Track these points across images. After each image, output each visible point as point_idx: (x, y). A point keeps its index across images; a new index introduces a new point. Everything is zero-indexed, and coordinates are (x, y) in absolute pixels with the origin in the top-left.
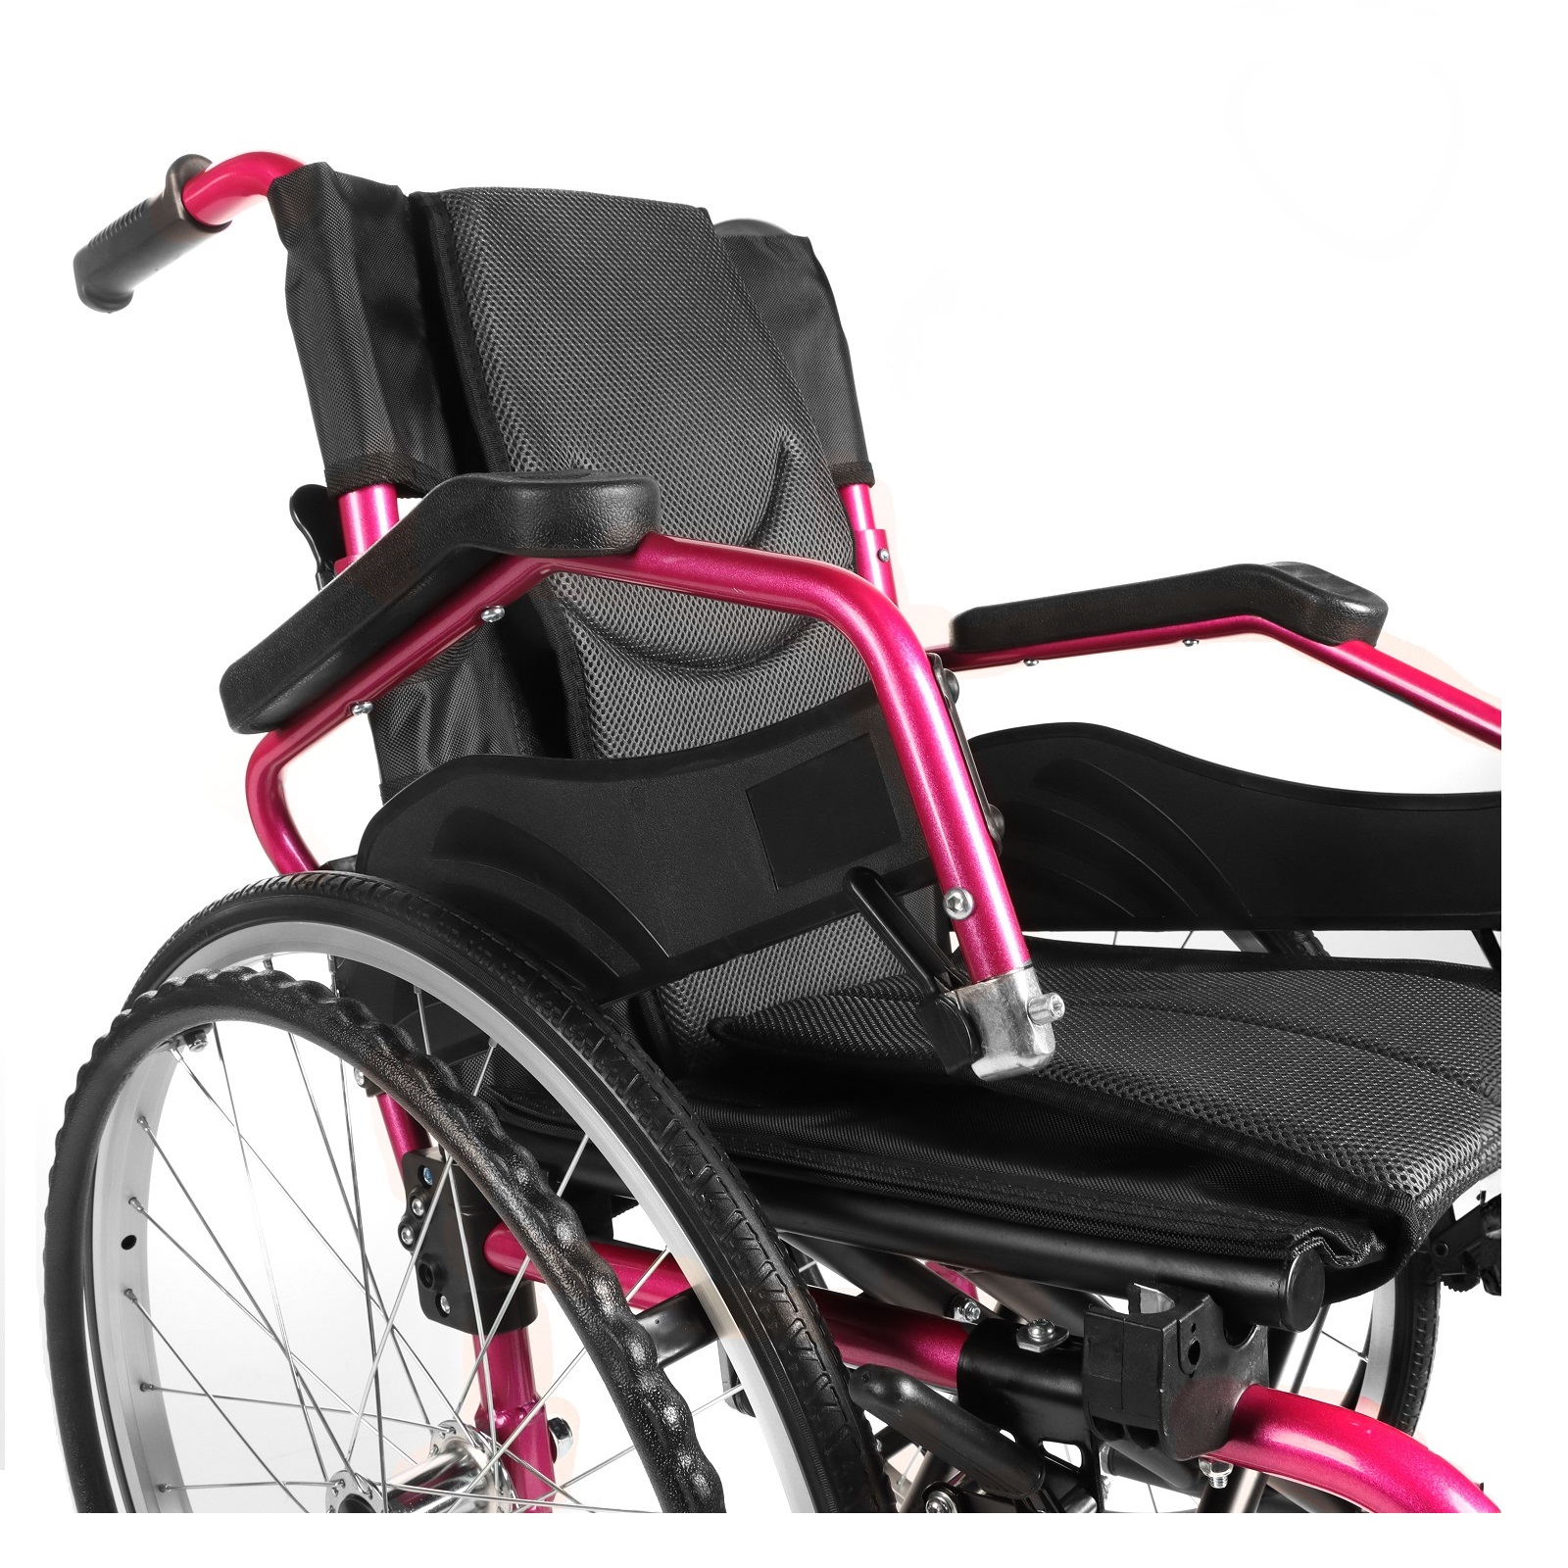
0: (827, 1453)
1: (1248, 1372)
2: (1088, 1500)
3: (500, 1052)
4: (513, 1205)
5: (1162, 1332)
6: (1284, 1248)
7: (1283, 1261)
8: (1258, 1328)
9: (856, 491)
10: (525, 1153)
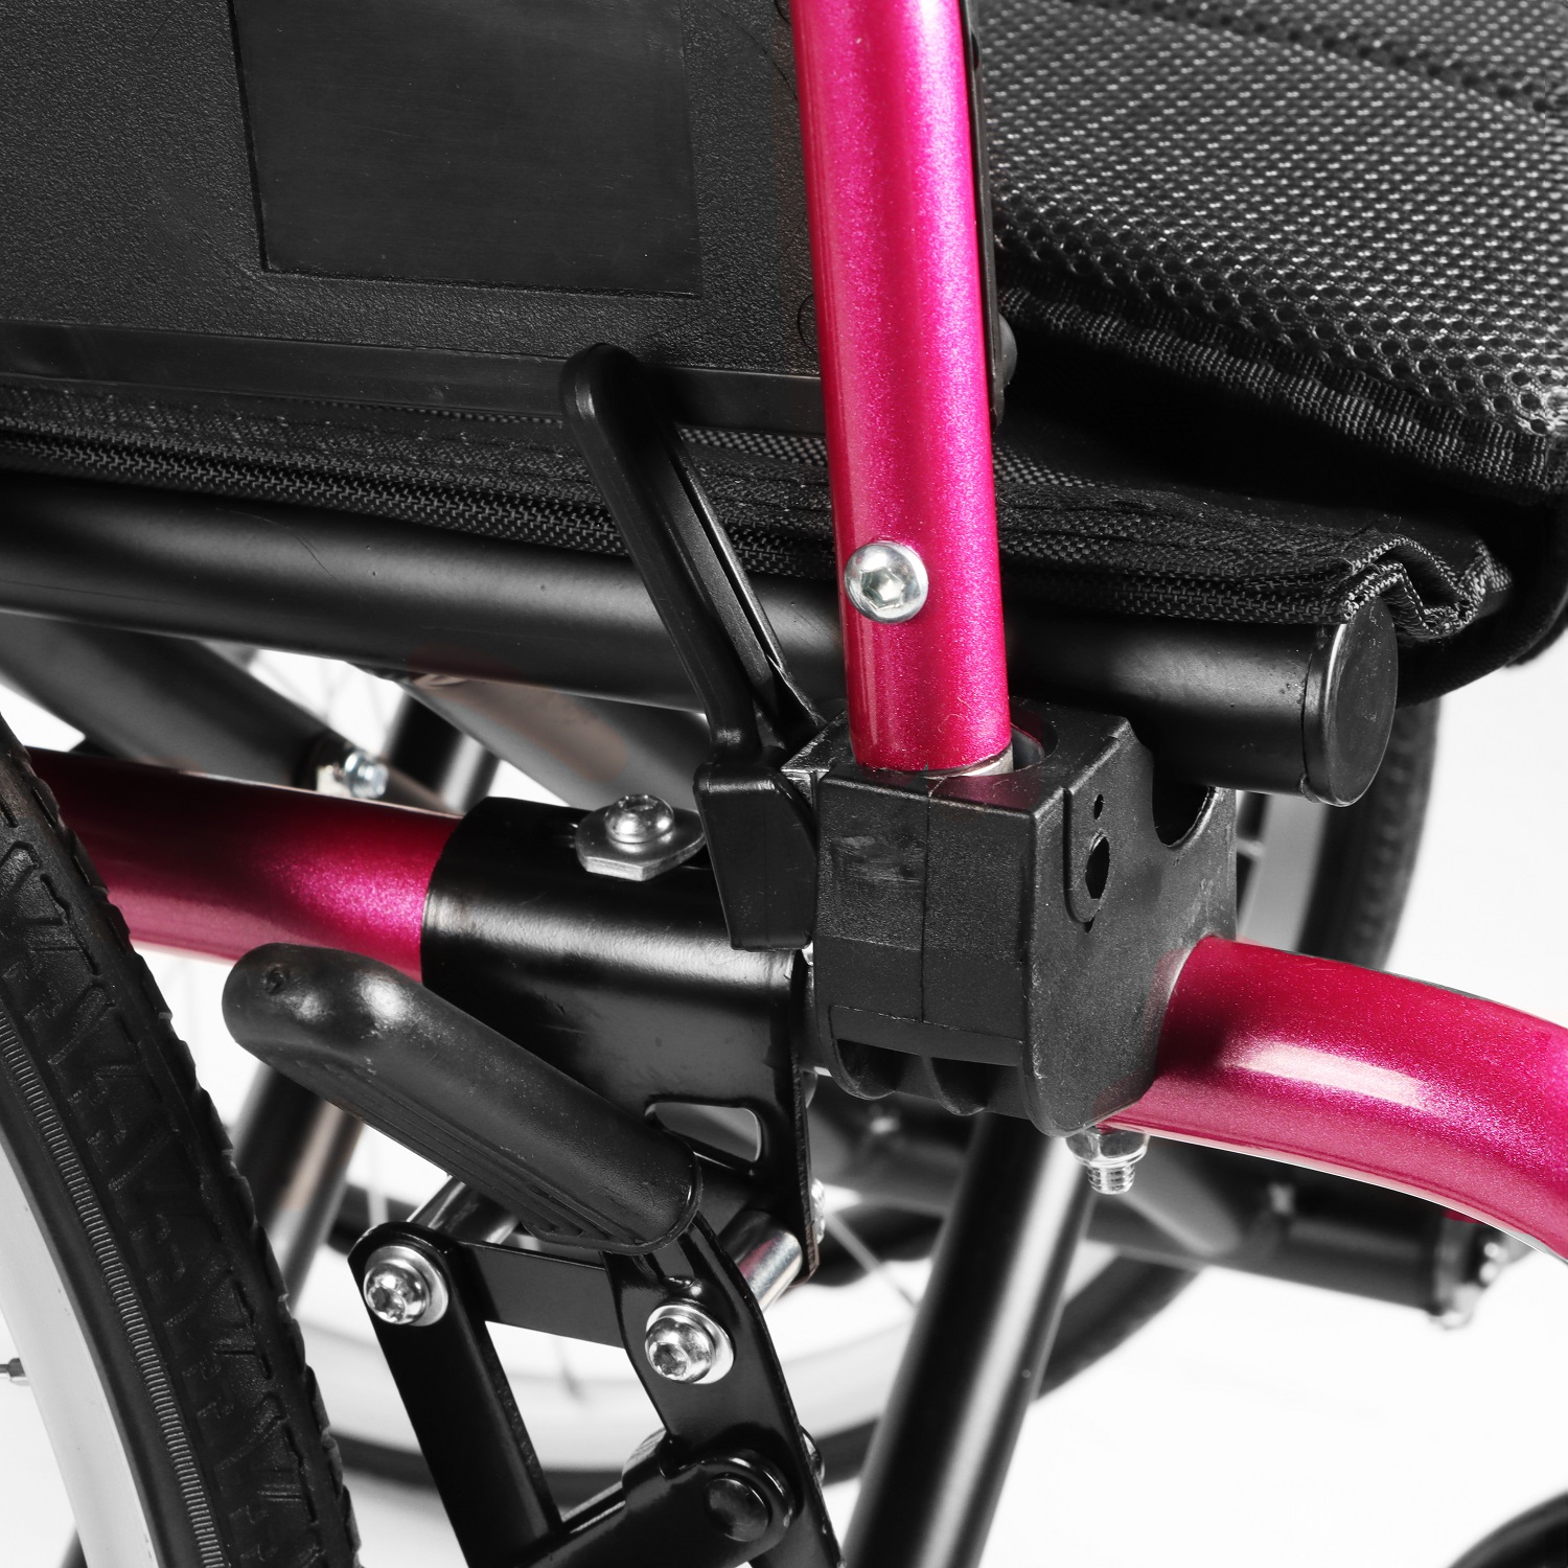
0: (114, 1186)
1: (1196, 907)
2: (780, 1239)
5: (1033, 821)
6: (1318, 594)
7: (1314, 628)
8: (1219, 794)
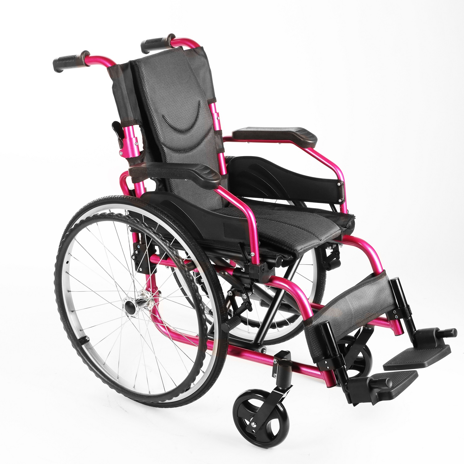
3: (160, 226)
4: (167, 249)
7: (276, 258)
9: (213, 104)
10: (168, 241)
